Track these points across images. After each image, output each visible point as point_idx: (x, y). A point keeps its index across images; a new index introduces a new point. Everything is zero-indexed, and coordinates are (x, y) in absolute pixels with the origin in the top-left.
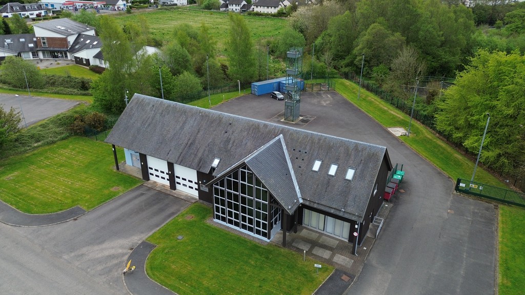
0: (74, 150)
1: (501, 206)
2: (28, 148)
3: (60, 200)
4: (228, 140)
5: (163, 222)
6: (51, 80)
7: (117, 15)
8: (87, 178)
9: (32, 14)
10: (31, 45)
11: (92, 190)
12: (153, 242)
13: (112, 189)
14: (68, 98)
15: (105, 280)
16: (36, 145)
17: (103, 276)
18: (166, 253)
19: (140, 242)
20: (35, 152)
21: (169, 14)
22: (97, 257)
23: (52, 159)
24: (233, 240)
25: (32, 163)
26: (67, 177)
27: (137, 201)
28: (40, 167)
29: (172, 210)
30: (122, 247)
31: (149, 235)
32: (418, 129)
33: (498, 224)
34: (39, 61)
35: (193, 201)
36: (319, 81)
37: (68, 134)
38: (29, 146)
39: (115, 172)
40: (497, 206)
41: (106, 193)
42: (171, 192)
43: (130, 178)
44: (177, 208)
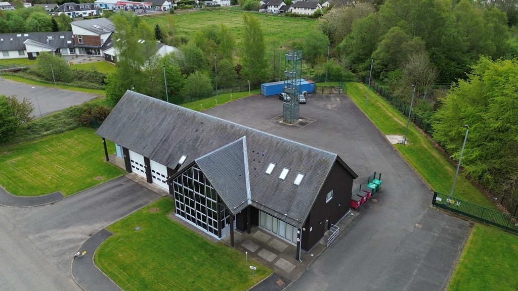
0: (77, 140)
1: (477, 224)
2: (37, 136)
3: (46, 185)
4: (197, 139)
5: (128, 213)
6: (79, 74)
7: (161, 15)
8: (78, 166)
9: (85, 13)
10: (69, 42)
11: (78, 178)
12: (111, 231)
13: (95, 179)
14: (88, 91)
15: (56, 261)
16: (45, 133)
17: (56, 258)
18: (119, 243)
19: (100, 230)
20: (43, 139)
21: (209, 14)
22: (57, 239)
23: (54, 147)
24: (186, 236)
25: (37, 150)
26: (61, 164)
27: (113, 191)
28: (41, 154)
29: (141, 202)
30: (82, 233)
31: (112, 223)
32: (416, 137)
33: (466, 243)
34: (75, 57)
35: (164, 195)
36: (333, 84)
37: (76, 125)
38: (38, 134)
39: (105, 163)
40: (473, 224)
41: (88, 181)
42: (147, 184)
43: (115, 169)
44: (147, 200)
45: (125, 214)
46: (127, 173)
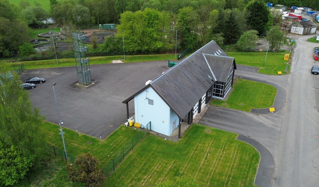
5: (233, 110)
12: (251, 110)
19: (253, 113)
30: (259, 117)
41: (215, 133)
42: (202, 113)
43: (190, 130)
44: (217, 109)
45: (235, 111)
46: (193, 124)
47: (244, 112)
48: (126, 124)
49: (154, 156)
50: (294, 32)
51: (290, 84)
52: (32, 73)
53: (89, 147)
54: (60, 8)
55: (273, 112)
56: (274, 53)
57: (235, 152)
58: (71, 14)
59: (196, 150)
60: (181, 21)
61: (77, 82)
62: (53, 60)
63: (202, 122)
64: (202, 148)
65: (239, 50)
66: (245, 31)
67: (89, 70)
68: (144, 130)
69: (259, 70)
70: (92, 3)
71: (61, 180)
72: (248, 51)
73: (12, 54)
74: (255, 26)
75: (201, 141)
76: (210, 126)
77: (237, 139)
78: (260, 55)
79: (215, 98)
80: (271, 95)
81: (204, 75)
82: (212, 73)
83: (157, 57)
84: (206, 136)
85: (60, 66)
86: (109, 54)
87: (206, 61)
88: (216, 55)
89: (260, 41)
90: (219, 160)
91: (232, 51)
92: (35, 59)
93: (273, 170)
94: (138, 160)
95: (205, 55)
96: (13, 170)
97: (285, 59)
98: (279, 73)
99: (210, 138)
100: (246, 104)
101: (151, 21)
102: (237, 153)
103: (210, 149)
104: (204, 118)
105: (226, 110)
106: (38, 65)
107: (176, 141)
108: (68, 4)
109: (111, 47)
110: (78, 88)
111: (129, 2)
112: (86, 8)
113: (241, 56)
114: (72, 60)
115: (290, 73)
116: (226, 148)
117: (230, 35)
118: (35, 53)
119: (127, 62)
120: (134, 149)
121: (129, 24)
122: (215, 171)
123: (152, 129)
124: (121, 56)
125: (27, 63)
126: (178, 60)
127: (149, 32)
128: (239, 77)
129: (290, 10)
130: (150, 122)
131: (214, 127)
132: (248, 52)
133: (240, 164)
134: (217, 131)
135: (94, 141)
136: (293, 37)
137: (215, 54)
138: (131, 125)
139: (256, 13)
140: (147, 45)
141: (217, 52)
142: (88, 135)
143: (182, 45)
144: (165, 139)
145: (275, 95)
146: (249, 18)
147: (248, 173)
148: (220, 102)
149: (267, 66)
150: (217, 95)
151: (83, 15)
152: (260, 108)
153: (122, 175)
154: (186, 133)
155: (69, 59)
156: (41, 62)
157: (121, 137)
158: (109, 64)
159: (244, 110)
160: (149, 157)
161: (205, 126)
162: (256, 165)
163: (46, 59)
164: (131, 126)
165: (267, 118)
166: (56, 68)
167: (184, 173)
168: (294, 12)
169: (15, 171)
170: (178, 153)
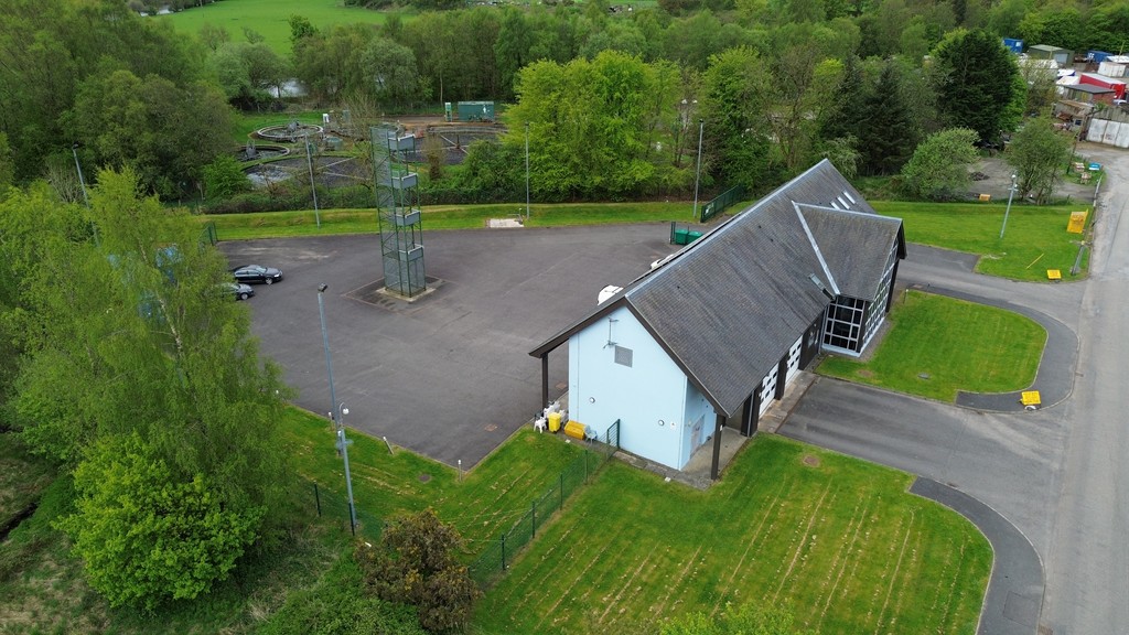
5: (893, 395)
12: (954, 397)
13: (816, 465)
19: (960, 408)
29: (850, 392)
30: (985, 421)
31: (935, 403)
35: (812, 375)
41: (833, 469)
42: (789, 399)
43: (748, 454)
44: (840, 388)
45: (899, 397)
46: (759, 433)
47: (932, 403)
48: (540, 423)
49: (633, 533)
50: (1099, 139)
51: (1091, 314)
52: (241, 252)
53: (424, 492)
54: (323, 49)
55: (1034, 407)
56: (1033, 207)
57: (904, 535)
58: (356, 68)
59: (771, 520)
60: (714, 96)
61: (382, 284)
62: (304, 212)
63: (789, 430)
64: (790, 515)
65: (910, 194)
66: (930, 129)
67: (418, 246)
68: (597, 446)
69: (979, 262)
70: (424, 35)
71: (344, 590)
72: (942, 197)
73: (180, 192)
74: (965, 114)
75: (787, 490)
76: (817, 443)
77: (912, 490)
78: (982, 212)
79: (831, 352)
80: (1024, 348)
81: (797, 275)
82: (825, 267)
83: (633, 211)
84: (805, 475)
85: (326, 232)
86: (479, 197)
87: (806, 227)
88: (837, 208)
89: (983, 165)
90: (852, 557)
91: (884, 197)
92: (249, 208)
93: (1038, 600)
94: (580, 543)
95: (800, 207)
96: (198, 550)
97: (1071, 228)
98: (1053, 274)
99: (815, 484)
100: (938, 374)
101: (617, 93)
102: (913, 539)
103: (818, 518)
104: (796, 417)
105: (869, 392)
106: (257, 226)
107: (705, 487)
108: (351, 35)
109: (487, 175)
110: (382, 302)
111: (542, 33)
112: (405, 51)
113: (915, 215)
114: (363, 214)
115: (1089, 276)
116: (874, 518)
117: (878, 144)
118: (249, 190)
119: (535, 223)
120: (564, 505)
121: (548, 103)
122: (837, 593)
123: (622, 445)
124: (519, 205)
125: (225, 219)
126: (703, 221)
127: (609, 128)
128: (910, 286)
129: (1084, 66)
130: (618, 422)
131: (831, 447)
132: (940, 201)
133: (923, 577)
134: (842, 462)
135: (436, 471)
136: (1095, 154)
137: (833, 204)
138: (554, 427)
139: (971, 70)
140: (601, 171)
141: (840, 199)
142: (418, 454)
143: (716, 172)
144: (668, 479)
145: (1038, 349)
146: (947, 88)
147: (953, 606)
148: (849, 365)
149: (1007, 250)
150: (836, 342)
151: (393, 71)
152: (987, 390)
153: (530, 588)
154: (735, 464)
155: (354, 212)
156: (269, 219)
157: (522, 464)
158: (479, 230)
159: (932, 394)
160: (615, 535)
161: (799, 443)
162: (981, 581)
163: (284, 208)
164: (555, 432)
165: (1014, 426)
166: (315, 238)
167: (732, 592)
168: (1096, 69)
169: (205, 555)
170: (711, 527)
